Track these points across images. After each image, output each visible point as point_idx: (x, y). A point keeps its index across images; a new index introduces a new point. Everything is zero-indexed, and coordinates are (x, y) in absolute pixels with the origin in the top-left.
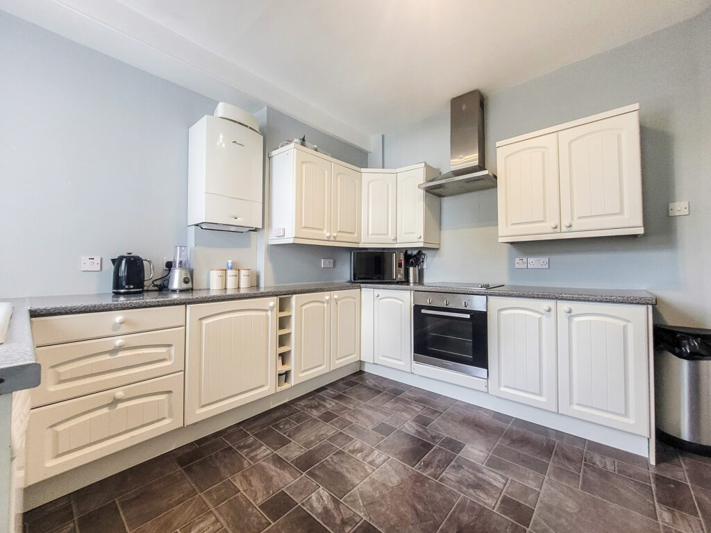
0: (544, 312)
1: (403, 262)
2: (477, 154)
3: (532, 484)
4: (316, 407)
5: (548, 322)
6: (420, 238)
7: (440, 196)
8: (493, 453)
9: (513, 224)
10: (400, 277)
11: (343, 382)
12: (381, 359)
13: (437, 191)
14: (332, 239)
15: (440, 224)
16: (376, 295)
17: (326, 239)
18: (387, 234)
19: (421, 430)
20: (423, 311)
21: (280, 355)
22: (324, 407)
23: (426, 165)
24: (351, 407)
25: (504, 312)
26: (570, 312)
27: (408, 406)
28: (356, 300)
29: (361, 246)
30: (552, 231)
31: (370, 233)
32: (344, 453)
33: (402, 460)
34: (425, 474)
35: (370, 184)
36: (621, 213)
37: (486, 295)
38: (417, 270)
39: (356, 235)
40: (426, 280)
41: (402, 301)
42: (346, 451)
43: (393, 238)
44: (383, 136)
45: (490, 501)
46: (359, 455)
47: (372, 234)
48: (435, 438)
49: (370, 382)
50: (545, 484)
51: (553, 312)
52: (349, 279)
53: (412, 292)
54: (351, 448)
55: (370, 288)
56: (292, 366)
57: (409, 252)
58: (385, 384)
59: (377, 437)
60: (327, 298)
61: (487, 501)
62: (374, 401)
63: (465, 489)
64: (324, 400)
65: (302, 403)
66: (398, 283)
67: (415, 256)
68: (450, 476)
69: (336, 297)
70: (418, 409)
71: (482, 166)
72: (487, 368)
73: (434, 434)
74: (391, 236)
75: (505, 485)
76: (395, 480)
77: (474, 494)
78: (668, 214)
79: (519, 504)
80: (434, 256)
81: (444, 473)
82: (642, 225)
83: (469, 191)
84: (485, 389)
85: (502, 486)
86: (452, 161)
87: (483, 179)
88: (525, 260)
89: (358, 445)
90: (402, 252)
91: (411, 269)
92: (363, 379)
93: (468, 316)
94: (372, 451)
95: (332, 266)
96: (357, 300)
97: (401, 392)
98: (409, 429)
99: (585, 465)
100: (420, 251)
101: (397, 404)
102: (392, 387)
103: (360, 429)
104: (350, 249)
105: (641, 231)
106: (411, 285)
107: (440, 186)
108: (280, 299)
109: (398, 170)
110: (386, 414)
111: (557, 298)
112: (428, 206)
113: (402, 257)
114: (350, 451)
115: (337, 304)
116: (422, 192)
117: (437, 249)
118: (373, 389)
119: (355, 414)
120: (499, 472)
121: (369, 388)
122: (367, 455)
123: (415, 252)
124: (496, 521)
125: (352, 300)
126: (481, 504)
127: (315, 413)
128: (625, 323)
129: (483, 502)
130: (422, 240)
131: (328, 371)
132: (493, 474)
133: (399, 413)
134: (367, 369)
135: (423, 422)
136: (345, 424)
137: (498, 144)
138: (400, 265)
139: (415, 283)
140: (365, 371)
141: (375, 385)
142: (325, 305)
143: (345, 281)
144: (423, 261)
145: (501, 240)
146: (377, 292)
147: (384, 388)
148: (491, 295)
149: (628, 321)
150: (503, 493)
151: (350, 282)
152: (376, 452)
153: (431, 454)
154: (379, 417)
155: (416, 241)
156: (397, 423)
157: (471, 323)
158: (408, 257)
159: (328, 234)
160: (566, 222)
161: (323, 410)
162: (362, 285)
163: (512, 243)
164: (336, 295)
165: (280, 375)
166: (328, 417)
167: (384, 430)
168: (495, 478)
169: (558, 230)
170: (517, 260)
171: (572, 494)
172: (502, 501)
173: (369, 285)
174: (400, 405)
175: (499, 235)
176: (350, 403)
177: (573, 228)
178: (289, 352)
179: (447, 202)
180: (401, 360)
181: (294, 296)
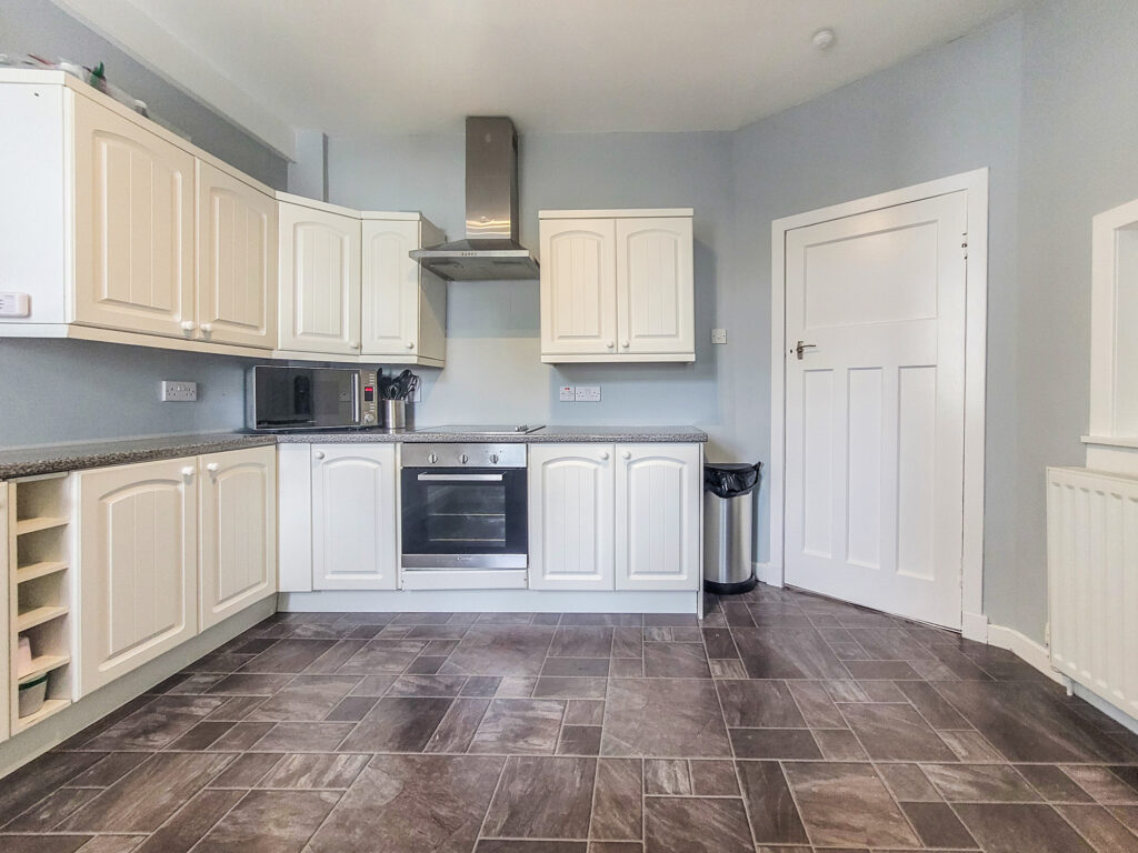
0: (600, 460)
1: (375, 390)
2: (509, 222)
3: (594, 695)
4: (162, 727)
5: (604, 473)
6: (412, 348)
7: (446, 277)
8: (543, 674)
9: (560, 337)
10: (370, 418)
11: (234, 648)
12: (329, 580)
13: (443, 268)
14: (198, 335)
15: (446, 328)
16: (319, 455)
17: (183, 334)
18: (341, 335)
19: (425, 683)
20: (421, 477)
21: (22, 635)
22: (189, 717)
23: (422, 219)
24: (266, 692)
25: (550, 466)
26: (629, 458)
27: (395, 649)
28: (266, 468)
29: (275, 355)
30: (607, 350)
31: (300, 330)
32: (262, 793)
33: (398, 749)
34: (444, 753)
35: (300, 230)
36: (676, 335)
37: (527, 442)
38: (403, 407)
39: (264, 332)
40: (421, 422)
41: (375, 462)
42: (269, 787)
43: (353, 344)
44: (325, 138)
45: (548, 745)
46: (303, 780)
47: (304, 333)
48: (451, 686)
49: (306, 629)
50: (609, 688)
51: (610, 459)
52: (240, 425)
53: (399, 445)
54: (282, 774)
55: (301, 442)
56: (72, 651)
57: (385, 373)
58: (339, 625)
59: (340, 729)
60: (187, 470)
61: (545, 747)
62: (321, 664)
63: (510, 744)
64: (186, 702)
65: (114, 732)
66: (363, 429)
67: (397, 380)
68: (485, 737)
69: (212, 466)
70: (415, 649)
71: (514, 243)
72: (527, 552)
73: (449, 681)
74: (348, 340)
75: (563, 712)
76: (390, 788)
77: (525, 746)
78: (711, 340)
79: (584, 729)
80: (435, 380)
81: (476, 736)
82: (693, 350)
83: (495, 278)
84: (523, 585)
85: (560, 714)
86: (467, 222)
87: (519, 263)
88: (572, 389)
89: (296, 761)
90: (372, 371)
91: (391, 404)
92: (284, 629)
93: (499, 477)
94: (332, 759)
95: (194, 397)
96: (269, 470)
97: (377, 630)
98: (405, 689)
99: (646, 645)
100: (407, 371)
101: (372, 654)
102: (356, 625)
103: (297, 727)
104: (244, 363)
105: (692, 358)
106: (391, 432)
107: (446, 261)
108: (19, 486)
109: (364, 214)
110: (351, 679)
111: (615, 441)
112: (426, 291)
113: (373, 381)
114: (279, 783)
115: (215, 481)
116: (414, 265)
117: (440, 369)
118: (315, 641)
119: (279, 704)
120: (553, 697)
121: (305, 642)
122: (323, 773)
123: (397, 373)
124: (560, 767)
125: (257, 470)
126: (537, 754)
127: (162, 742)
128: (680, 465)
129: (539, 750)
130: (415, 351)
131: (195, 634)
132: (547, 704)
133: (380, 668)
134: (294, 606)
135: (426, 668)
136: (254, 733)
137: (542, 214)
138: (369, 397)
139: (398, 428)
140: (290, 610)
141: (317, 633)
142: (182, 487)
143: (231, 430)
144: (413, 390)
145: (544, 359)
146: (318, 449)
147: (340, 633)
148: (532, 442)
149: (683, 463)
150: (563, 724)
151: (246, 431)
152: (343, 757)
153: (448, 717)
154: (336, 691)
155: (403, 352)
156: (377, 688)
157: (503, 488)
158: (384, 383)
159: (188, 325)
160: (623, 341)
161: (186, 727)
162: (279, 436)
163: (555, 365)
164: (211, 462)
165: (23, 687)
166: (205, 735)
167: (351, 710)
168: (550, 709)
169: (614, 350)
170: (562, 389)
171: (637, 687)
172: (564, 737)
173: (300, 437)
174: (379, 653)
175: (543, 352)
176: (263, 686)
177: (631, 350)
178: (62, 618)
179: (459, 292)
180: (375, 572)
181: (76, 476)
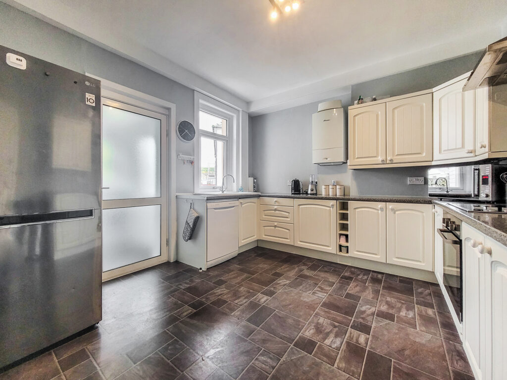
1: (490, 178)
28: (425, 214)
108: (340, 202)
113: (488, 172)
125: (418, 213)
131: (384, 262)
142: (380, 212)
181: (349, 202)
